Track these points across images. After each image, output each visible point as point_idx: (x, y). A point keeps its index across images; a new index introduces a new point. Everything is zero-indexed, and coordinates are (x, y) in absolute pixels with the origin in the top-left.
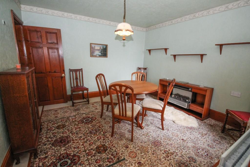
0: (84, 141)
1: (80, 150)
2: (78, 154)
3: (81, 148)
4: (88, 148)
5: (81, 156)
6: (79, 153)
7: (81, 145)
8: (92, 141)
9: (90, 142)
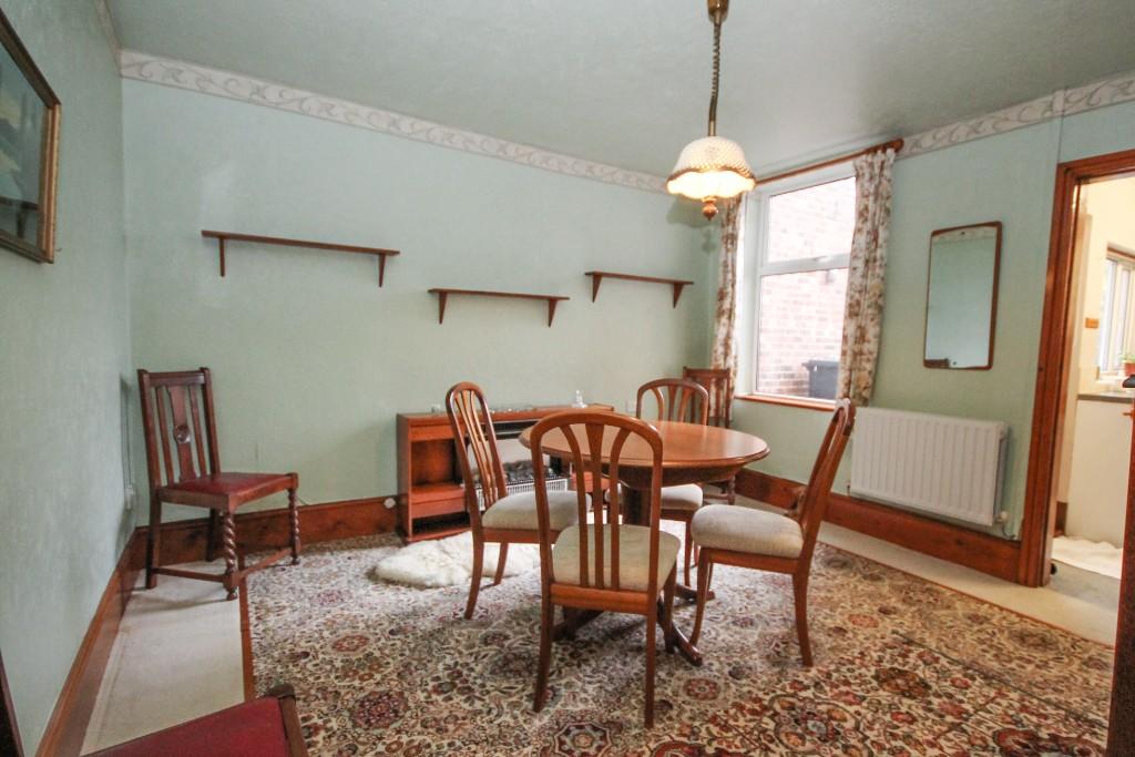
0: (907, 748)
1: (967, 743)
2: (992, 744)
3: (956, 744)
4: (933, 720)
5: (990, 733)
6: (984, 745)
7: (941, 749)
8: (888, 718)
9: (900, 725)
